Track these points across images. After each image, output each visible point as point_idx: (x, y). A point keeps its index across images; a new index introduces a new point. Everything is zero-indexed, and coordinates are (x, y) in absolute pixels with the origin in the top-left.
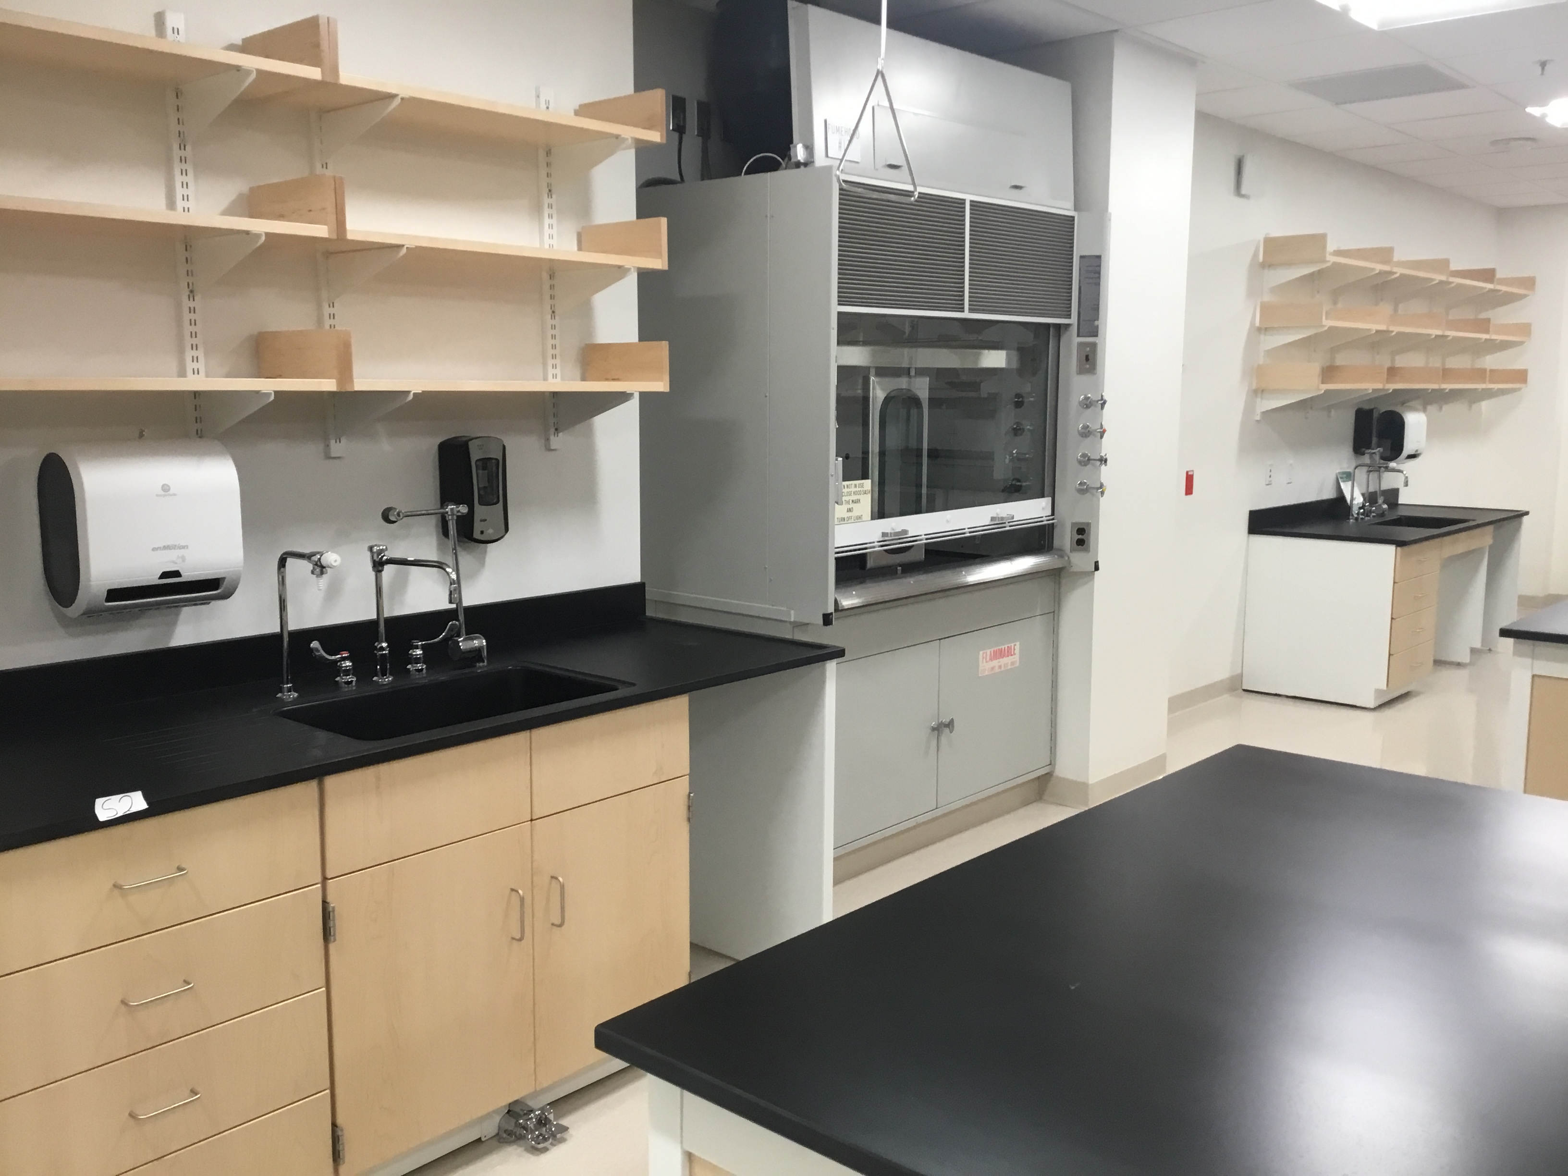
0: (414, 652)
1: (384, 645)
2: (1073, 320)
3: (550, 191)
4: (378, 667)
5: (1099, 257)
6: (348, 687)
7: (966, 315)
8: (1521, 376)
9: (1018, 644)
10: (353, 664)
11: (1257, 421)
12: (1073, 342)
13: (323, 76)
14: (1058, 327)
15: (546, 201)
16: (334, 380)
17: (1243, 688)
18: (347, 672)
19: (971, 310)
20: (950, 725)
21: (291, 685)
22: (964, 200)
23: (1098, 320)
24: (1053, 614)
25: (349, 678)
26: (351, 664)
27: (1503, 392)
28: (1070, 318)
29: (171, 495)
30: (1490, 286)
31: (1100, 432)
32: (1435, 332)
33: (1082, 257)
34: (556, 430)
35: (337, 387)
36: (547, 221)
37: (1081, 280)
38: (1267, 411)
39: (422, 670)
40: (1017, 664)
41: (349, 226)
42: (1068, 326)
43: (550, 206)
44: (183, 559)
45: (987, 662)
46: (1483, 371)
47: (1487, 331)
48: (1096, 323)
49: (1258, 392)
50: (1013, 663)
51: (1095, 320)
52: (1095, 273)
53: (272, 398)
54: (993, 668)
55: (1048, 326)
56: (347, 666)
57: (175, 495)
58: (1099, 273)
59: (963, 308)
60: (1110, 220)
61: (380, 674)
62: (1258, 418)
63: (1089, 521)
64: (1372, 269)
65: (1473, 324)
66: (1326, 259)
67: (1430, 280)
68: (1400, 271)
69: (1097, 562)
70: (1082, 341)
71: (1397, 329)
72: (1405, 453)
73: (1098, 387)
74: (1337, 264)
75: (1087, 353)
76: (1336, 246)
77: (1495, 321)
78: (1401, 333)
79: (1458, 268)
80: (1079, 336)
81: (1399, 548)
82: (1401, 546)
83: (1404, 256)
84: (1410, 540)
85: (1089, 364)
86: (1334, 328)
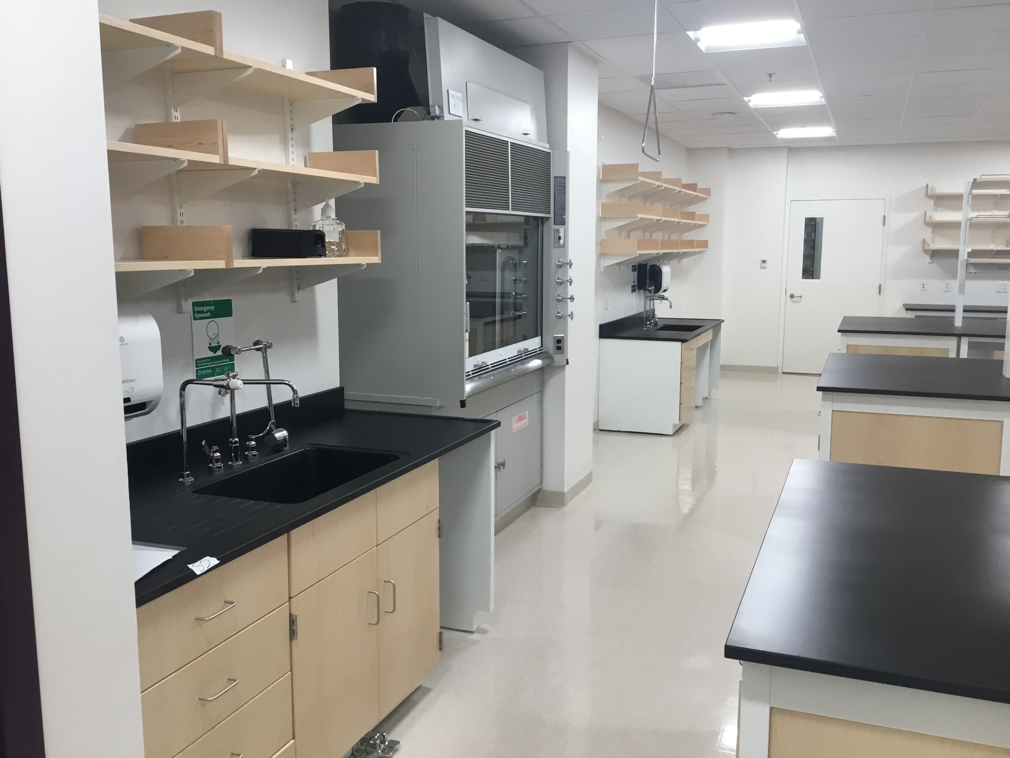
0: (250, 443)
1: (237, 439)
2: (552, 215)
3: (292, 129)
4: (233, 454)
5: (565, 177)
6: (219, 471)
7: (510, 212)
8: (704, 244)
9: (527, 411)
10: (221, 454)
11: (601, 272)
12: (551, 226)
13: (215, 53)
14: (542, 218)
15: (290, 135)
16: (224, 261)
17: (599, 429)
18: (217, 460)
19: (513, 209)
20: (503, 464)
21: (189, 472)
22: (508, 142)
23: (565, 215)
24: (540, 392)
25: (219, 465)
26: (220, 454)
27: (695, 253)
28: (550, 214)
29: (125, 344)
30: (695, 193)
31: (570, 282)
32: (676, 220)
33: (555, 177)
34: (298, 288)
35: (226, 265)
36: (291, 149)
37: (555, 191)
38: (608, 266)
39: (256, 455)
40: (528, 424)
41: (231, 154)
42: (548, 218)
43: (292, 139)
44: (132, 388)
45: (515, 424)
46: (692, 241)
47: (694, 220)
48: (564, 217)
49: (601, 255)
50: (526, 423)
51: (563, 215)
52: (563, 187)
53: (192, 274)
54: (518, 428)
55: (538, 217)
56: (218, 456)
57: (127, 344)
58: (565, 187)
59: (509, 208)
60: (569, 156)
61: (234, 460)
62: (602, 270)
63: (563, 335)
64: (654, 184)
65: (692, 216)
66: (638, 178)
67: (675, 190)
68: (665, 185)
69: (567, 360)
70: (557, 227)
71: (664, 219)
72: (663, 289)
73: (565, 254)
74: (642, 181)
75: (560, 235)
76: (640, 170)
77: (697, 213)
78: (664, 221)
79: (684, 183)
80: (555, 224)
81: (683, 344)
82: (684, 342)
83: (664, 176)
84: (688, 338)
85: (562, 241)
86: (641, 218)
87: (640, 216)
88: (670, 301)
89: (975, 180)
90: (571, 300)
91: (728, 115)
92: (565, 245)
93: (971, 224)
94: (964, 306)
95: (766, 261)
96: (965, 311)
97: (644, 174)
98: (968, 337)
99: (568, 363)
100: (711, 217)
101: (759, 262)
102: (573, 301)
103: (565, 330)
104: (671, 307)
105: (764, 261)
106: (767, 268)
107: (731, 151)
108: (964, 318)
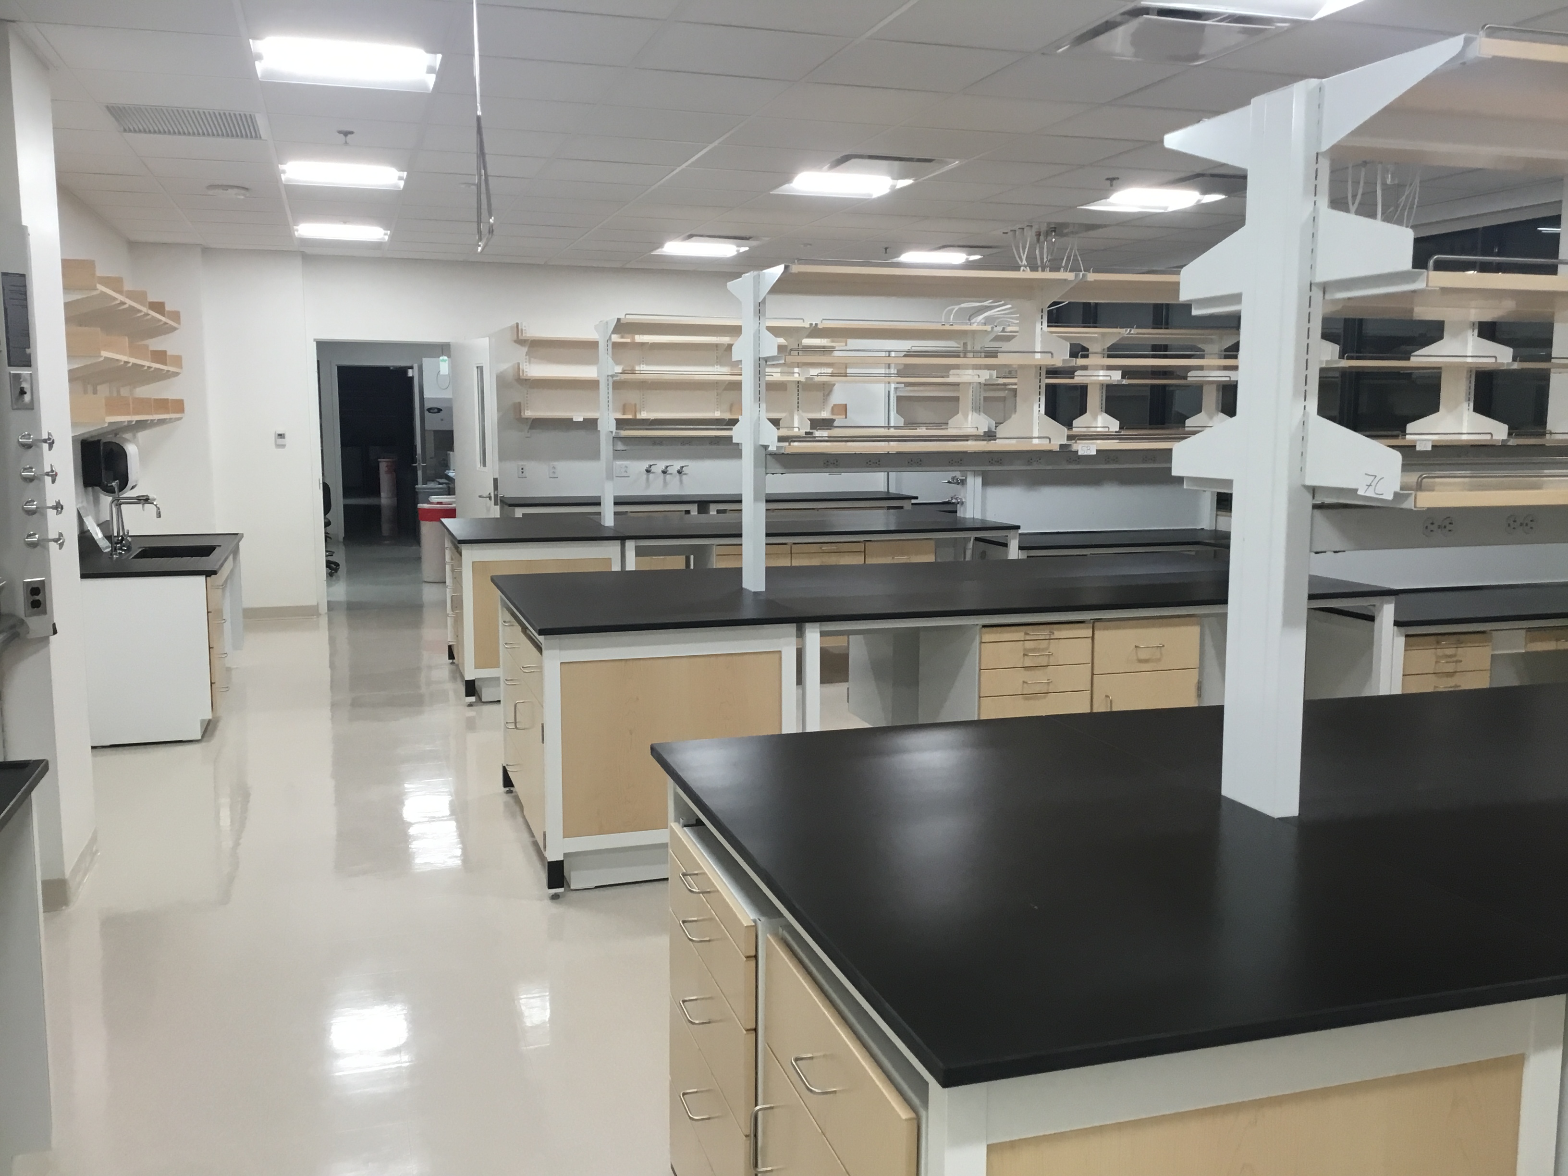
5: (23, 276)
8: (180, 406)
23: (29, 347)
27: (162, 422)
30: (163, 319)
31: (52, 476)
32: (147, 364)
37: (6, 302)
46: (166, 402)
47: (163, 363)
48: (28, 351)
51: (26, 348)
52: (20, 294)
58: (25, 294)
60: (28, 235)
63: (43, 579)
64: (115, 299)
65: (160, 356)
66: (96, 286)
67: (140, 311)
68: (129, 302)
69: (54, 625)
70: (14, 371)
71: (133, 360)
72: (130, 485)
73: (36, 423)
74: (102, 293)
75: (22, 386)
76: (99, 273)
77: (169, 353)
78: (134, 364)
79: (151, 300)
80: (10, 365)
81: (208, 578)
82: (210, 576)
83: (128, 286)
84: (215, 568)
85: (27, 398)
86: (106, 358)
87: (105, 354)
88: (156, 505)
89: (619, 320)
90: (58, 511)
91: (236, 191)
92: (33, 406)
93: (614, 383)
94: (615, 497)
95: (284, 434)
96: (616, 504)
97: (106, 281)
98: (634, 540)
99: (55, 632)
100: (184, 362)
101: (273, 437)
102: (60, 513)
103: (45, 568)
104: (159, 515)
105: (281, 436)
106: (286, 447)
107: (206, 251)
108: (615, 513)
